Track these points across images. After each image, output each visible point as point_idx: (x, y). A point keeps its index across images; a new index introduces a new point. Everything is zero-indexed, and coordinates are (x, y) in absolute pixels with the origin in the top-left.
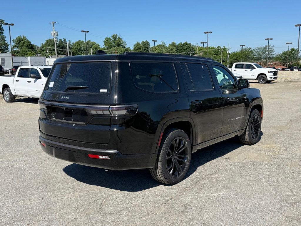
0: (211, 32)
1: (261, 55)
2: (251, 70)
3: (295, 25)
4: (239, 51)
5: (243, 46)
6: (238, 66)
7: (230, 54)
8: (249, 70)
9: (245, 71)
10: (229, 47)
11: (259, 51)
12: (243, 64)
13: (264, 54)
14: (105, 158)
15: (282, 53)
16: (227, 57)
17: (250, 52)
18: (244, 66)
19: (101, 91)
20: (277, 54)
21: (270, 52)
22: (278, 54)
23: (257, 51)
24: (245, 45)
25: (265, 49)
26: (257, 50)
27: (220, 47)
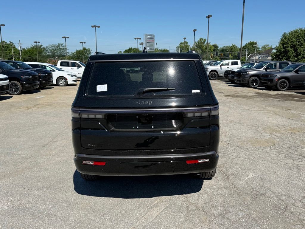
0: (4, 25)
1: (54, 53)
2: (77, 69)
3: (92, 26)
4: (30, 47)
5: (37, 43)
6: (63, 64)
7: (21, 51)
8: (75, 68)
9: (72, 69)
10: (21, 43)
11: (52, 48)
12: (69, 62)
13: (57, 51)
14: (206, 161)
15: (75, 51)
16: (19, 54)
17: (42, 49)
18: (70, 64)
19: (193, 91)
20: (70, 52)
21: (63, 50)
22: (72, 53)
23: (51, 49)
24: (39, 42)
25: (58, 46)
26: (50, 47)
27: (5, 41)
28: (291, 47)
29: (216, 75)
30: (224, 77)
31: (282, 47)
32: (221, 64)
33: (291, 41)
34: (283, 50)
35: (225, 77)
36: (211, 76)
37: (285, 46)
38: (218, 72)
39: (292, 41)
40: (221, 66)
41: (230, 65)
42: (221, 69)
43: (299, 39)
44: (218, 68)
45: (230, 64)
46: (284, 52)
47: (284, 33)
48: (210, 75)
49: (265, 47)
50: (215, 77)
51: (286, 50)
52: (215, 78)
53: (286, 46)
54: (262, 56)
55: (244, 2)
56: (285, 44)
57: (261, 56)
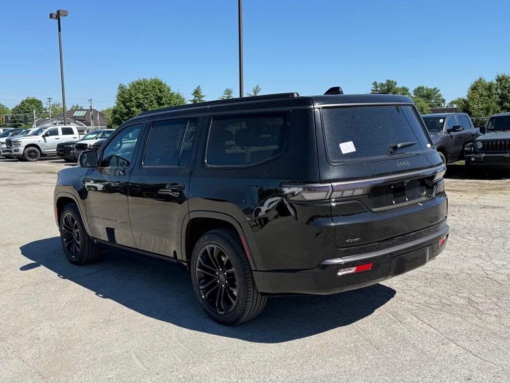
28: (138, 107)
29: (36, 153)
30: (56, 156)
31: (122, 106)
32: (43, 133)
33: (136, 98)
34: (125, 111)
35: (58, 154)
36: (29, 156)
37: (128, 104)
38: (41, 148)
39: (138, 98)
40: (44, 137)
41: (59, 134)
42: (45, 141)
43: (147, 95)
44: (39, 139)
45: (60, 132)
46: (127, 114)
47: (120, 85)
48: (26, 153)
49: (55, 107)
50: (36, 156)
51: (129, 110)
52: (35, 158)
53: (130, 105)
54: (60, 122)
55: (60, 30)
56: (128, 102)
57: (58, 122)
